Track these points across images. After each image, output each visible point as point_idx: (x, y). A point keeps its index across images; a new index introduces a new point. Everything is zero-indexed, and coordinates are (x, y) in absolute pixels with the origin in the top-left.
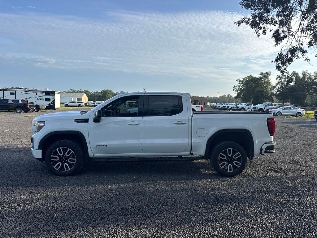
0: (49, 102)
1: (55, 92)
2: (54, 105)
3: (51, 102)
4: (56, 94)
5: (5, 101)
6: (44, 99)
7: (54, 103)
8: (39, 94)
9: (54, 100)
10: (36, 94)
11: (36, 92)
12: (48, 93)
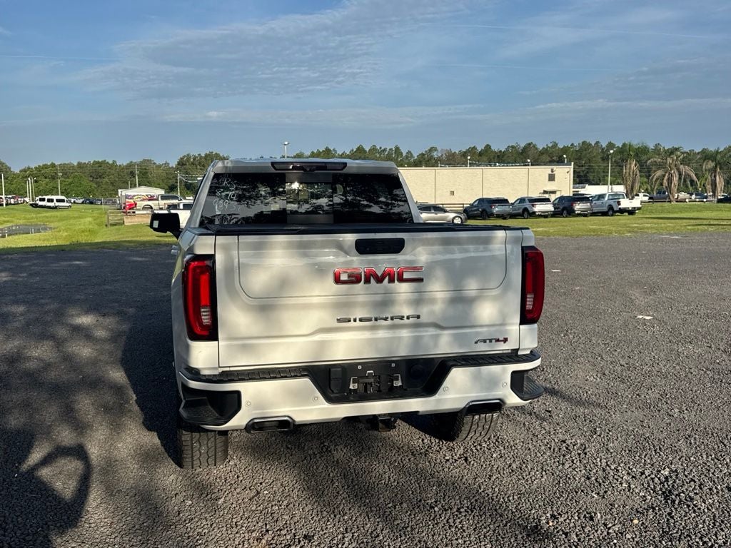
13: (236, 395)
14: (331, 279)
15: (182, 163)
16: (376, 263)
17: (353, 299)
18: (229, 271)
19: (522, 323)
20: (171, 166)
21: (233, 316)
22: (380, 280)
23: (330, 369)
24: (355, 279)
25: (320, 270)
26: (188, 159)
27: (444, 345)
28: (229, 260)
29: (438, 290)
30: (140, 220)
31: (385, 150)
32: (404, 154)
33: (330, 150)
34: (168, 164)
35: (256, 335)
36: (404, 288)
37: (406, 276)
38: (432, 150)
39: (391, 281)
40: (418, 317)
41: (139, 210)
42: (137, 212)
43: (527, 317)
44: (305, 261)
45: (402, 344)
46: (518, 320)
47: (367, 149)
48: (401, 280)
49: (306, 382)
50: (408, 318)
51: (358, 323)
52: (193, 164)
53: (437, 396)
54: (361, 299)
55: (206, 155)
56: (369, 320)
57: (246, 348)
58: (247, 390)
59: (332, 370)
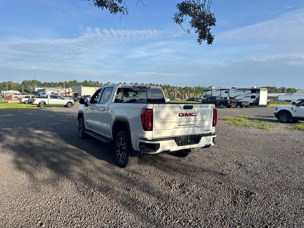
0: (254, 99)
1: (260, 90)
2: (259, 102)
3: (256, 99)
4: (261, 92)
5: (214, 98)
6: (250, 97)
7: (259, 100)
8: (247, 92)
9: (259, 97)
10: (244, 92)
11: (244, 90)
12: (254, 91)
13: (159, 144)
14: (178, 115)
15: (23, 83)
16: (187, 111)
17: (182, 120)
18: (156, 113)
19: (213, 126)
20: (19, 84)
21: (156, 124)
22: (188, 116)
23: (176, 138)
24: (183, 115)
25: (176, 113)
26: (26, 82)
27: (198, 132)
28: (156, 110)
29: (199, 118)
30: (14, 101)
31: (94, 82)
32: (100, 84)
33: (76, 81)
34: (18, 83)
35: (161, 129)
36: (192, 118)
37: (193, 115)
38: (109, 83)
39: (190, 116)
40: (194, 125)
41: (13, 98)
42: (12, 99)
43: (214, 125)
44: (172, 111)
45: (190, 131)
46: (212, 125)
47: (88, 81)
48: (192, 116)
49: (173, 141)
50: (192, 125)
51: (183, 126)
52: (27, 83)
53: (198, 144)
54: (184, 120)
55: (33, 81)
56: (185, 125)
57: (158, 133)
58: (161, 143)
59: (177, 138)
